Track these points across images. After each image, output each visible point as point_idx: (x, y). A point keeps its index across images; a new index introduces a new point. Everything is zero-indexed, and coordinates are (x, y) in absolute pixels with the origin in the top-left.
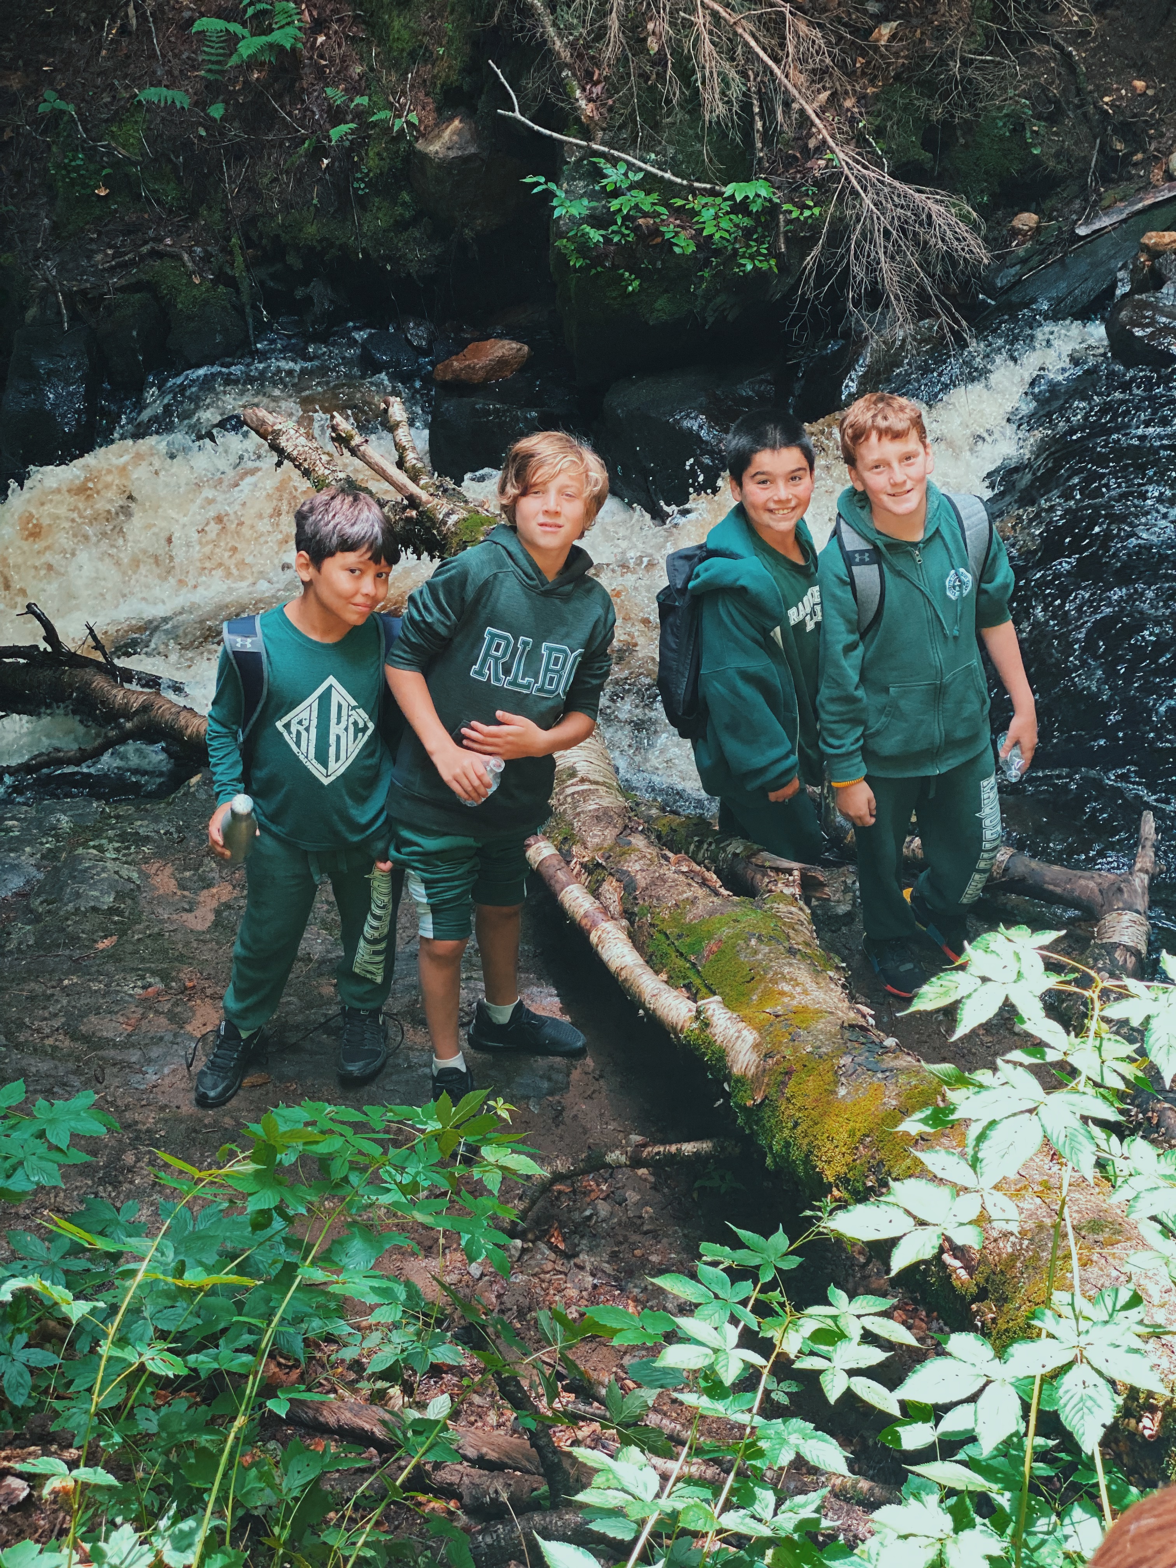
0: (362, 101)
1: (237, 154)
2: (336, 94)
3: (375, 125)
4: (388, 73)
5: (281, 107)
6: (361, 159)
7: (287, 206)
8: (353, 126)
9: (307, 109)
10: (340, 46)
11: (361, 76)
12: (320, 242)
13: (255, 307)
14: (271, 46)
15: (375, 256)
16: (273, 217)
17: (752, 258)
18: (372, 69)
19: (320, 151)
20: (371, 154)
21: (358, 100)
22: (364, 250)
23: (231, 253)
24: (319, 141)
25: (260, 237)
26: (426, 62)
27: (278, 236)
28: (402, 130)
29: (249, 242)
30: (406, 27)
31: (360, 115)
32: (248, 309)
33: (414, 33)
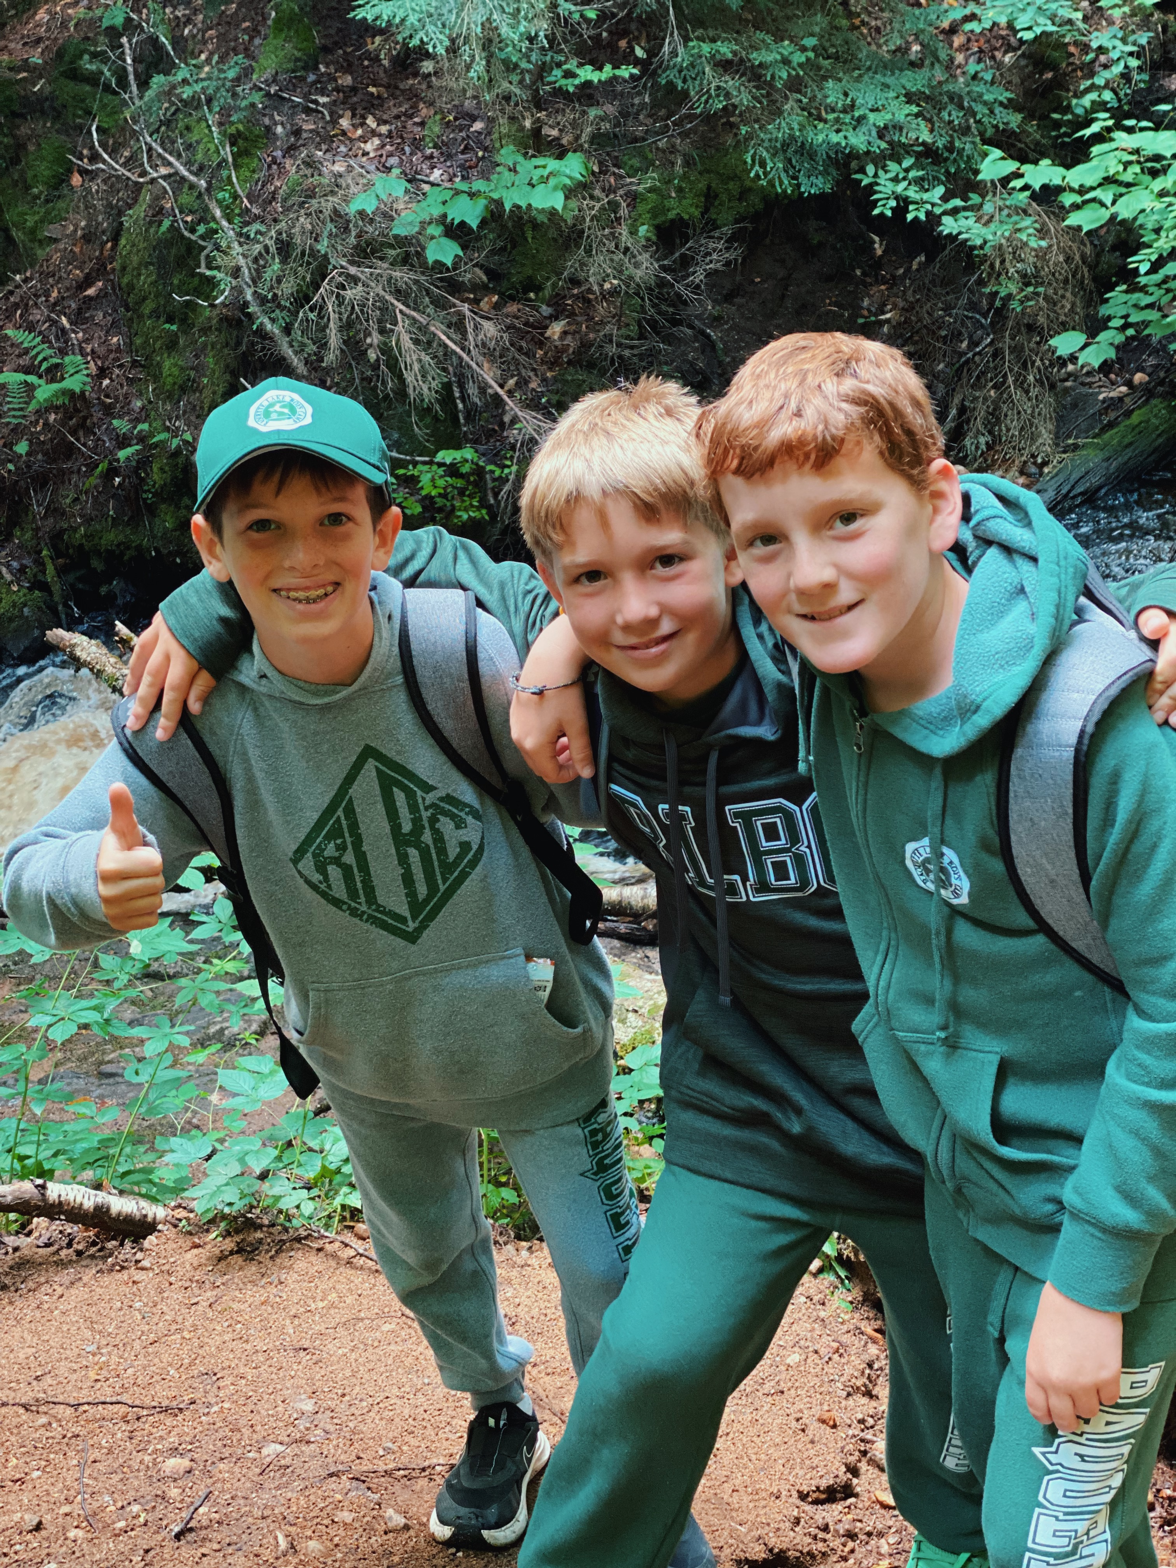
0: (144, 426)
1: (41, 481)
2: (121, 425)
3: (156, 445)
4: (164, 404)
5: (78, 440)
6: (147, 475)
7: (88, 520)
8: (138, 447)
9: (99, 439)
10: (122, 385)
11: (142, 408)
12: (118, 545)
13: (66, 605)
14: (64, 392)
15: (165, 552)
16: (75, 530)
17: (466, 510)
18: (150, 402)
19: (113, 472)
20: (155, 469)
21: (140, 427)
22: (157, 550)
23: (43, 564)
24: (110, 463)
25: (67, 548)
26: (194, 392)
27: (81, 545)
28: (179, 446)
29: (58, 553)
30: (176, 365)
31: (142, 439)
32: (60, 608)
33: (182, 369)
